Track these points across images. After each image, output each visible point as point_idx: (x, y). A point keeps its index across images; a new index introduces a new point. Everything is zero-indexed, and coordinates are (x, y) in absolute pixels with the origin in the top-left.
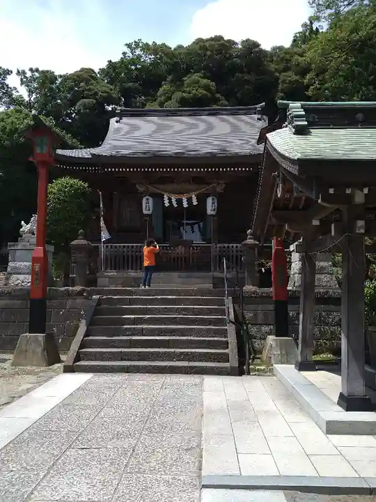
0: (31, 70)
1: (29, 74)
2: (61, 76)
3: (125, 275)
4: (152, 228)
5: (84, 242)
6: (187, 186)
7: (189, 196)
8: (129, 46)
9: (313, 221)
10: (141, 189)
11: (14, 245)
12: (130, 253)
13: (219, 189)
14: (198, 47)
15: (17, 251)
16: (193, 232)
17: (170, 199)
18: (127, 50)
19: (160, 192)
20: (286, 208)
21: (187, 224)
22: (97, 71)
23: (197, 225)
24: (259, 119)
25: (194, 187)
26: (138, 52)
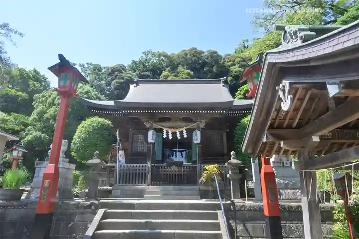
0: (88, 64)
1: (86, 66)
2: (104, 68)
3: (133, 188)
4: (154, 153)
5: (98, 161)
6: (179, 123)
7: (181, 130)
8: (144, 53)
9: (313, 137)
10: (148, 126)
11: (40, 164)
12: (137, 171)
13: (202, 126)
14: (182, 54)
15: (42, 169)
16: (182, 157)
17: (167, 132)
18: (144, 56)
19: (161, 127)
20: (280, 127)
21: (179, 151)
22: (126, 65)
23: (185, 152)
24: (223, 86)
25: (184, 124)
26: (149, 56)
